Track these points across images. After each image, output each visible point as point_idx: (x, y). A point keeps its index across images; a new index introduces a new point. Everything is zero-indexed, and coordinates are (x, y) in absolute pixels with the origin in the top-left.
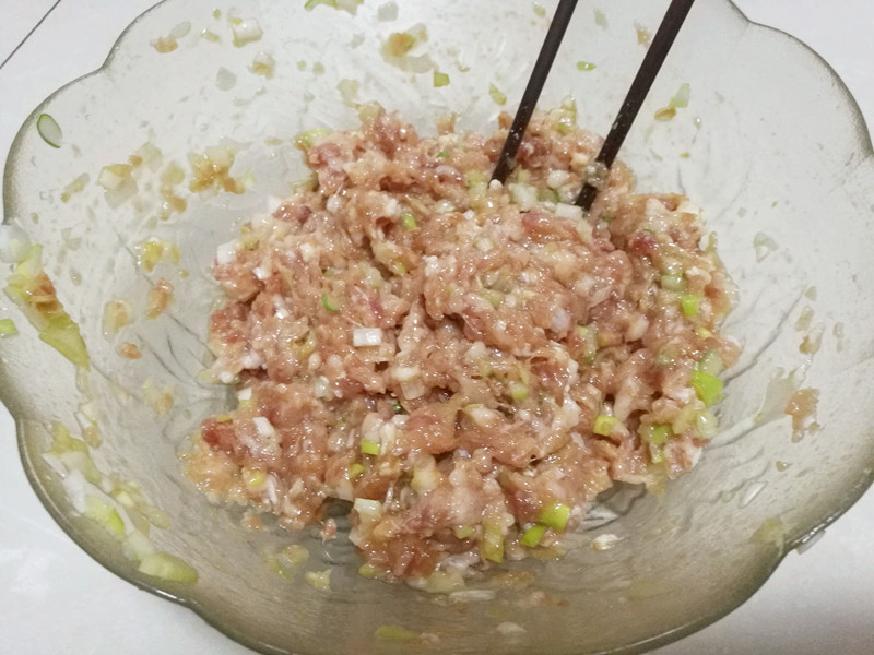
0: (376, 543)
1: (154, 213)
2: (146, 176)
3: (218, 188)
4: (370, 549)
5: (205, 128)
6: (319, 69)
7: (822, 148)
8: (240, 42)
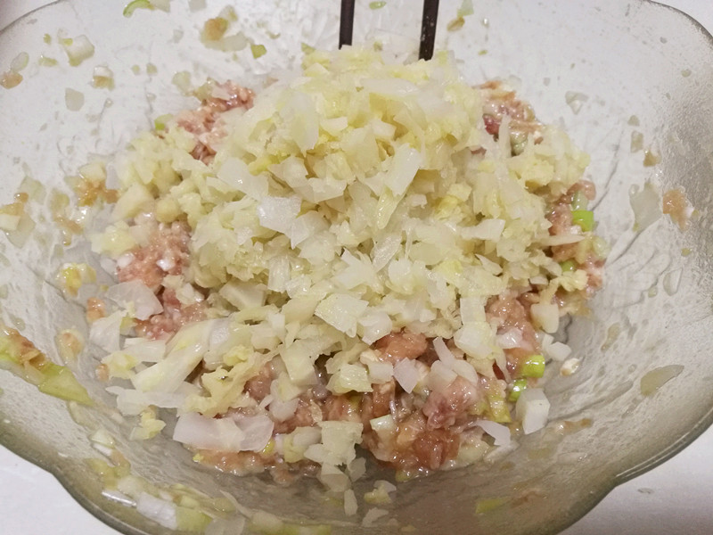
0: (402, 452)
1: (56, 242)
2: (36, 208)
3: (102, 202)
4: (399, 459)
5: (70, 149)
6: (152, 69)
7: (600, 10)
8: (76, 61)
